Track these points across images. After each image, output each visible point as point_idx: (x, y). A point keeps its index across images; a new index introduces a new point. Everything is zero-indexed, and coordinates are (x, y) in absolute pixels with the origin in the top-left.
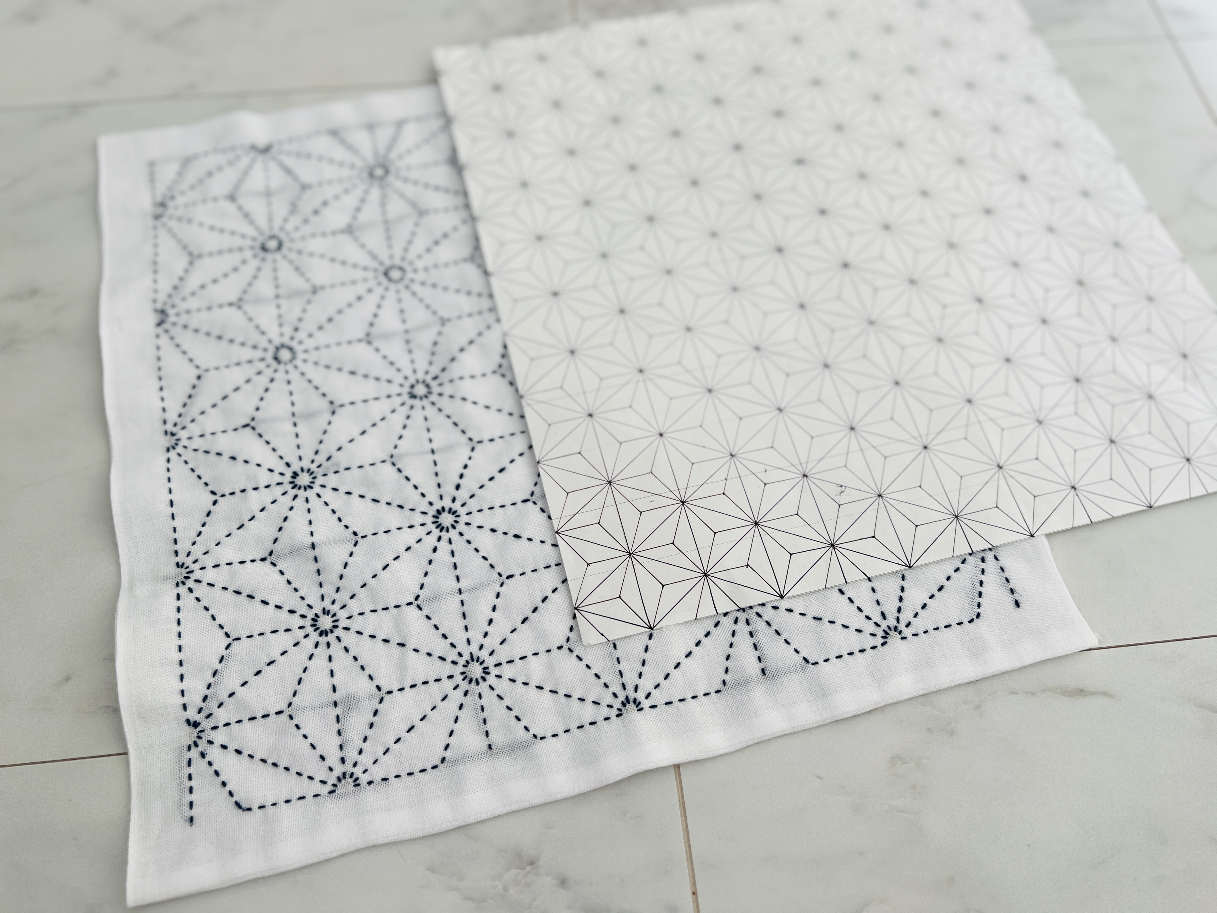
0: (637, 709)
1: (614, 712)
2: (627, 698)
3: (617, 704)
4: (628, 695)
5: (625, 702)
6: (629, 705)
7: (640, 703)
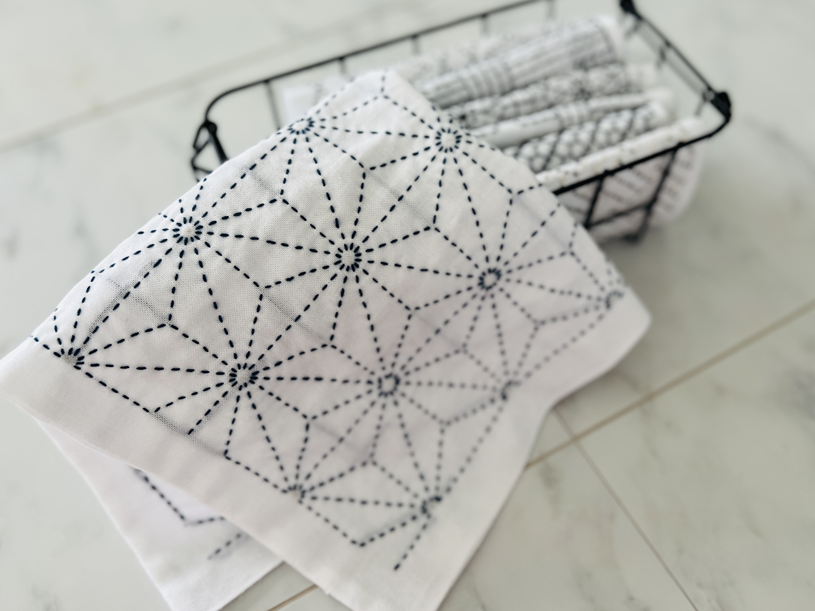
0: (75, 364)
1: (57, 348)
2: (78, 351)
3: (67, 345)
4: (81, 349)
5: (74, 351)
6: (73, 356)
7: (83, 363)
